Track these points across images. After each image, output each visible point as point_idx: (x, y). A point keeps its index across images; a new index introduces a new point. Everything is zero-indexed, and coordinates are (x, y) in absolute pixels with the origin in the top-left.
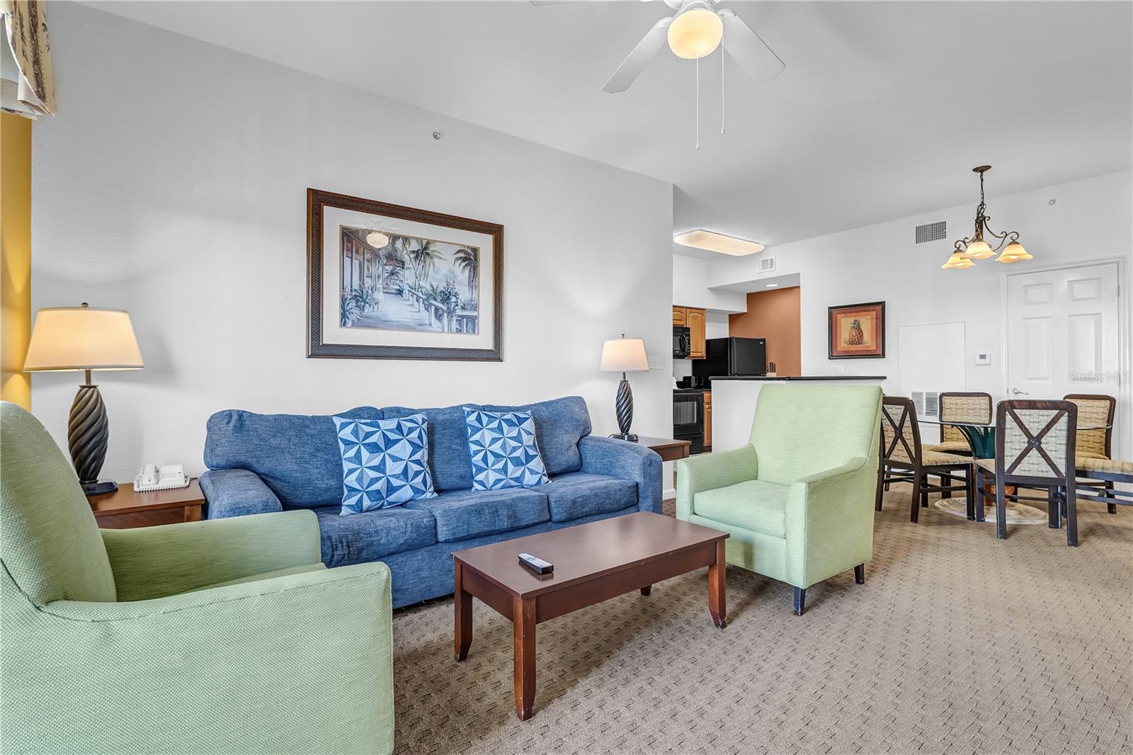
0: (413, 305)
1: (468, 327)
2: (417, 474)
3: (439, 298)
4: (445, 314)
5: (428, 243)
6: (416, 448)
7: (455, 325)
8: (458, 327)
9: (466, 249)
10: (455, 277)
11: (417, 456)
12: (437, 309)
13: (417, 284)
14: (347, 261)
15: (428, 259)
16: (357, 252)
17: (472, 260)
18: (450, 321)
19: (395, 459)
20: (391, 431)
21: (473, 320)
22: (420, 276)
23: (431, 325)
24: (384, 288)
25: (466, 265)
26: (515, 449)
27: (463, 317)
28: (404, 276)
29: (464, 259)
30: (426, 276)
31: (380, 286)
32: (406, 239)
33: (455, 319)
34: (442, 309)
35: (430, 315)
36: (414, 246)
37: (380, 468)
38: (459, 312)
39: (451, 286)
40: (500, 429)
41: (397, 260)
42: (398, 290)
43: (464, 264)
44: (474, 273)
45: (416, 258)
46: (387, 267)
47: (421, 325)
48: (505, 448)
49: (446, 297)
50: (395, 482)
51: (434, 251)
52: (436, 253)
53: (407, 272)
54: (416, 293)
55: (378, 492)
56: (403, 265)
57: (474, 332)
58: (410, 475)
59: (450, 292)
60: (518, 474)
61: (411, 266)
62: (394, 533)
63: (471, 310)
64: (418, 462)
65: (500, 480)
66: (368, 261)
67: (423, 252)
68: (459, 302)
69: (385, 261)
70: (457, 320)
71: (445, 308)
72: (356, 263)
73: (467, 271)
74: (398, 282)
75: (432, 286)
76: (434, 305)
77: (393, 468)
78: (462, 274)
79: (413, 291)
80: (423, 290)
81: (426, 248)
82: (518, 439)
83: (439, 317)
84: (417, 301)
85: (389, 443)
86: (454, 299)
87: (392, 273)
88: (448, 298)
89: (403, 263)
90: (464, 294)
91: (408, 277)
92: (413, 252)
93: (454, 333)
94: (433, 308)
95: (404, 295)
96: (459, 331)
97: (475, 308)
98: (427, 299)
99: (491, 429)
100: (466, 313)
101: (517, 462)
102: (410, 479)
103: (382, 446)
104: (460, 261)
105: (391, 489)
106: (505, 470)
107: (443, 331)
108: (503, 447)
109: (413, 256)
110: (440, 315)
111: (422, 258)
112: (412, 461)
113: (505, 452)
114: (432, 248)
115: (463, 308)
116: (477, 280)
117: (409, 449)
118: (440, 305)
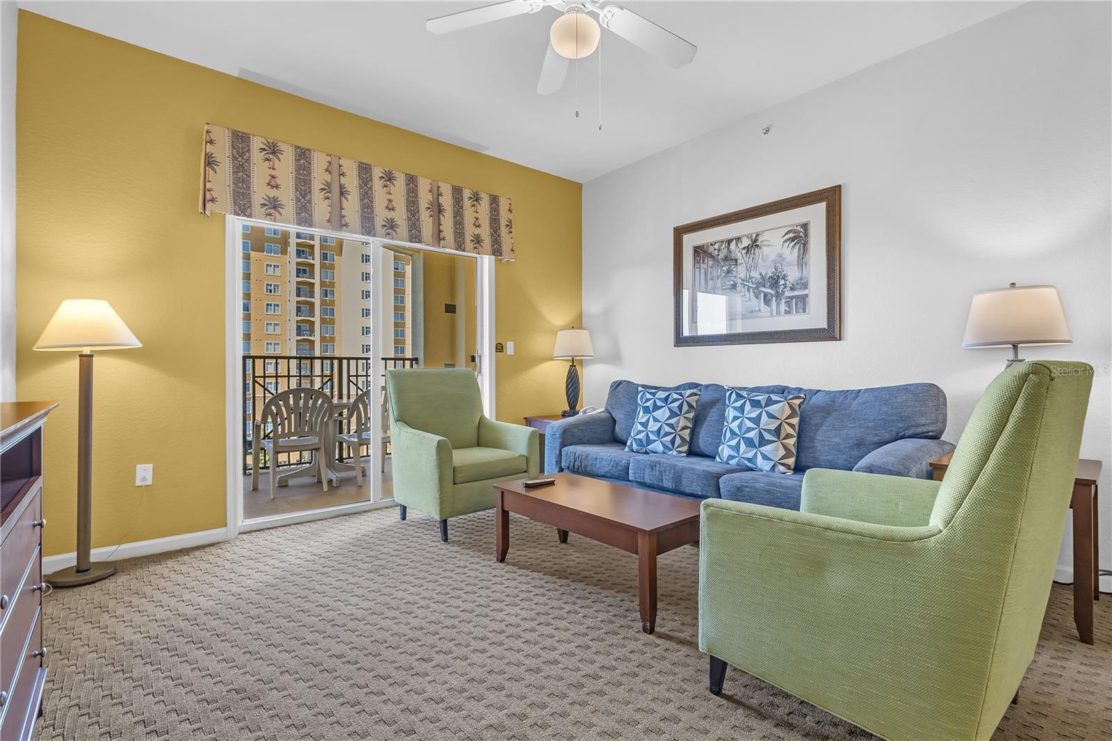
0: (745, 295)
1: (799, 306)
2: (667, 434)
3: (768, 284)
4: (774, 298)
5: (757, 235)
6: (673, 414)
7: (783, 307)
8: (787, 309)
9: (795, 228)
10: (783, 260)
11: (673, 421)
12: (766, 295)
13: (748, 276)
14: (697, 270)
15: (757, 250)
16: (703, 263)
17: (801, 237)
18: (778, 304)
19: (656, 420)
20: (659, 399)
21: (803, 299)
22: (750, 268)
23: (760, 311)
24: (722, 286)
25: (795, 244)
26: (750, 430)
27: (791, 298)
28: (737, 272)
29: (793, 239)
30: (756, 267)
31: (719, 285)
32: (738, 239)
33: (783, 301)
34: (771, 294)
35: (759, 302)
36: (746, 242)
37: (645, 425)
38: (788, 293)
39: (779, 270)
40: (742, 409)
41: (731, 260)
42: (733, 285)
43: (793, 243)
44: (804, 250)
45: (747, 252)
46: (724, 268)
47: (751, 312)
48: (741, 427)
49: (774, 281)
50: (652, 437)
51: (762, 242)
52: (764, 243)
53: (740, 268)
54: (747, 284)
55: (641, 440)
56: (737, 262)
57: (804, 311)
58: (662, 433)
59: (778, 276)
60: (750, 455)
61: (743, 261)
62: (604, 463)
63: (801, 289)
64: (671, 426)
65: (733, 457)
66: (711, 267)
67: (755, 244)
68: (788, 283)
69: (722, 263)
70: (785, 302)
71: (773, 292)
72: (702, 270)
73: (796, 250)
74: (732, 278)
75: (761, 274)
76: (763, 292)
77: (653, 426)
78: (791, 254)
79: (745, 283)
80: (753, 280)
81: (756, 240)
82: (757, 421)
83: (767, 302)
84: (748, 291)
85: (656, 408)
86: (782, 282)
87: (729, 272)
88: (777, 282)
89: (736, 260)
90: (793, 274)
91: (741, 271)
92: (744, 248)
93: (783, 316)
94: (762, 294)
95: (737, 288)
96: (788, 312)
97: (805, 286)
98: (757, 288)
99: (734, 408)
100: (795, 293)
101: (750, 443)
102: (661, 437)
103: (651, 409)
104: (788, 242)
105: (649, 442)
106: (737, 448)
107: (772, 314)
108: (740, 426)
109: (744, 251)
110: (769, 300)
111: (752, 251)
112: (666, 424)
113: (740, 431)
114: (760, 239)
115: (792, 289)
116: (808, 256)
117: (668, 414)
118: (769, 291)
